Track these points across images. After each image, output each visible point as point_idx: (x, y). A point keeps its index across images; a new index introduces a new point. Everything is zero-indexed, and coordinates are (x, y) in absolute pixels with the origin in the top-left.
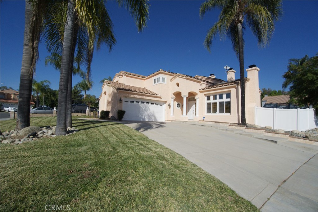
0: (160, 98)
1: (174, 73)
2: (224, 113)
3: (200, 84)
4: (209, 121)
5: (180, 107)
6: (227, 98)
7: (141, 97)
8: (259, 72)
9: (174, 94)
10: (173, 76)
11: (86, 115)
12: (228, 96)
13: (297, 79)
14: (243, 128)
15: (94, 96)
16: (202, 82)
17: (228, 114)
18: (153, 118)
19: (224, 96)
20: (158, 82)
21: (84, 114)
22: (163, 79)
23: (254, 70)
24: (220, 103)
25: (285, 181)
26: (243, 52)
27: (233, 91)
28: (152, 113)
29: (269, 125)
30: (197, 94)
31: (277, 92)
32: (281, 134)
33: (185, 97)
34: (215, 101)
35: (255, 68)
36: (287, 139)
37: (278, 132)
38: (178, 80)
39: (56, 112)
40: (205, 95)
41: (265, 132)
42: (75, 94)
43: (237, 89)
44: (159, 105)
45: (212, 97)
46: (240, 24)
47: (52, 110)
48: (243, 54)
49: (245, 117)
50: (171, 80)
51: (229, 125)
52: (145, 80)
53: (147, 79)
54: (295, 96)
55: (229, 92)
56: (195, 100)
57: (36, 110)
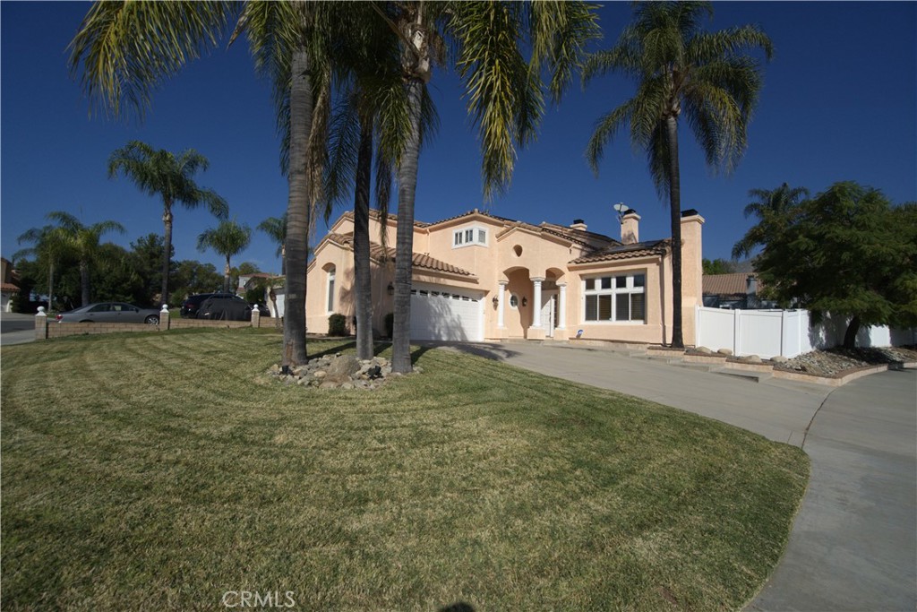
0: (475, 281)
1: (504, 219)
2: (628, 319)
3: (568, 249)
4: (596, 340)
5: (516, 304)
6: (636, 284)
7: (434, 280)
8: (703, 226)
9: (505, 272)
10: (502, 225)
11: (251, 326)
12: (640, 280)
13: (776, 245)
14: (678, 354)
15: (210, 265)
16: (574, 245)
17: (640, 323)
18: (458, 333)
19: (630, 281)
20: (467, 241)
21: (247, 324)
22: (482, 234)
23: (692, 223)
24: (618, 296)
25: (807, 429)
26: (678, 183)
27: (652, 270)
28: (456, 320)
29: (726, 346)
30: (561, 274)
31: (712, 263)
32: (758, 364)
33: (538, 281)
34: (606, 292)
35: (697, 217)
36: (770, 374)
37: (750, 360)
38: (518, 237)
39: (167, 318)
40: (581, 276)
41: (727, 361)
42: (151, 258)
43: (661, 265)
44: (470, 300)
45: (598, 283)
46: (672, 119)
47: (137, 311)
48: (678, 188)
49: (680, 330)
50: (500, 236)
51: (649, 348)
52: (424, 232)
53: (431, 231)
54: (773, 283)
55: (641, 273)
56: (557, 288)
57: (89, 311)
